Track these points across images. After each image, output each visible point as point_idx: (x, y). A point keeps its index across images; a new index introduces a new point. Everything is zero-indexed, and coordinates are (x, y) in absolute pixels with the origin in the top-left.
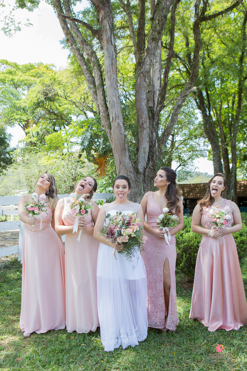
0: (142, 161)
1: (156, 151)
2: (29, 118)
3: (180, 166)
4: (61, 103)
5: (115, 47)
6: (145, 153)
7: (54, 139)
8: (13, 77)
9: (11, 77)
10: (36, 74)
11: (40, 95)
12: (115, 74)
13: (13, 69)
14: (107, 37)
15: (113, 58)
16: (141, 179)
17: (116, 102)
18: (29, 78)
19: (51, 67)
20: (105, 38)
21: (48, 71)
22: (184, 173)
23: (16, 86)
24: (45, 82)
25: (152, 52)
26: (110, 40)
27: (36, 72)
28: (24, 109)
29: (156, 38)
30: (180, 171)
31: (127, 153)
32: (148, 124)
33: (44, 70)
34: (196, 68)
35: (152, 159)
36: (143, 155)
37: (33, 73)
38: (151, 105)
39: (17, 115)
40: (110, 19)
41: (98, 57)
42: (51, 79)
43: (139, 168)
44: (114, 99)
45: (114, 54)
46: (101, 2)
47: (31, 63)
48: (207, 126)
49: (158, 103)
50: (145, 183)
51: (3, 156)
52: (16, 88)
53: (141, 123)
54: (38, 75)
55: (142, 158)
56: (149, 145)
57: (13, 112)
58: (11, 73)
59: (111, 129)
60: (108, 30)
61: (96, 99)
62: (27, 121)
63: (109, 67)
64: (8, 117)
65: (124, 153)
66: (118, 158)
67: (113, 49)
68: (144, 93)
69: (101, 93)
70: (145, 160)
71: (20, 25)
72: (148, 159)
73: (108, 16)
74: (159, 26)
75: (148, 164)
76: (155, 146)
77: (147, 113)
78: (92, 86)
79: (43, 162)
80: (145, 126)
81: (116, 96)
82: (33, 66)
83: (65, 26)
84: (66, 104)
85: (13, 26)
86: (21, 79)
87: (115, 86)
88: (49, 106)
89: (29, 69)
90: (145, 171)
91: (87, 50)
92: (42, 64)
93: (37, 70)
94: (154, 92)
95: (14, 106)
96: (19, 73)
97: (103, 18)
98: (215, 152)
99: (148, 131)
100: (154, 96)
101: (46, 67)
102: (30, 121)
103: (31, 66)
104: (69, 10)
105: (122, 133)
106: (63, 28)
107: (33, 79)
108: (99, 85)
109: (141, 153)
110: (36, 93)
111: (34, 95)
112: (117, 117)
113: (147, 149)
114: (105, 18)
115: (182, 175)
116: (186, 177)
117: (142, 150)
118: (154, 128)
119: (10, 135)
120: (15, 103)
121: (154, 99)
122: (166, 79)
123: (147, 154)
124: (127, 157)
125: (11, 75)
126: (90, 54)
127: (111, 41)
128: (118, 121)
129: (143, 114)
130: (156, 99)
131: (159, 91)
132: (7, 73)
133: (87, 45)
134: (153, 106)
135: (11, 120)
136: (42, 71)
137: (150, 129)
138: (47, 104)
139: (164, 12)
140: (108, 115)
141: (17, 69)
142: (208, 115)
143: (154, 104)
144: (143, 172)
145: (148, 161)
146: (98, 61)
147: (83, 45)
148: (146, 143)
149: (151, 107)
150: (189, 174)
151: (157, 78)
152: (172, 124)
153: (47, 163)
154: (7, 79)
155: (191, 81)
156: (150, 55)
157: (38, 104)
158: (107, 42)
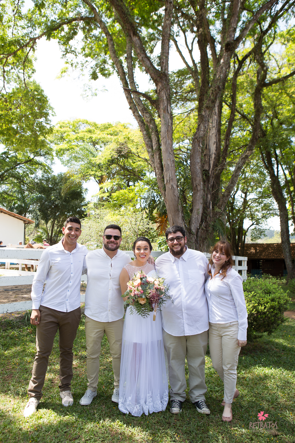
0: (195, 221)
1: (210, 212)
2: (103, 174)
3: (253, 224)
4: (135, 160)
5: (171, 114)
6: (198, 214)
7: (121, 196)
8: (91, 136)
9: (89, 135)
10: (114, 132)
11: (114, 153)
12: (170, 139)
13: (92, 128)
14: (164, 106)
15: (169, 125)
16: (194, 239)
17: (170, 165)
18: (106, 136)
19: (128, 126)
20: (162, 107)
21: (125, 130)
22: (258, 232)
23: (94, 143)
24: (119, 141)
25: (207, 119)
26: (166, 109)
27: (114, 130)
28: (98, 165)
29: (210, 107)
30: (253, 229)
31: (180, 214)
32: (202, 186)
33: (121, 128)
34: (257, 131)
35: (206, 221)
36: (196, 216)
37: (110, 131)
38: (206, 168)
39: (92, 171)
40: (167, 90)
41: (157, 123)
42: (124, 138)
43: (192, 228)
44: (169, 163)
45: (170, 121)
46: (159, 76)
47: (109, 122)
48: (275, 186)
49: (213, 166)
50: (198, 243)
51: (78, 209)
52: (94, 145)
53: (195, 185)
54: (115, 134)
55: (195, 219)
56: (203, 207)
57: (89, 168)
58: (90, 131)
59: (165, 190)
60: (165, 101)
61: (154, 162)
62: (102, 177)
63: (165, 133)
64: (84, 173)
65: (177, 214)
66: (171, 219)
67: (169, 117)
68: (199, 157)
69: (158, 156)
70: (198, 221)
71: (97, 91)
72: (201, 220)
73: (165, 88)
74: (213, 96)
75: (201, 225)
76: (209, 207)
77: (201, 176)
78: (150, 150)
79: (108, 218)
80: (199, 189)
81: (170, 160)
82: (111, 125)
83: (129, 96)
84: (139, 161)
85: (91, 92)
86: (99, 137)
87: (170, 150)
88: (123, 163)
89: (107, 127)
90: (197, 232)
91: (146, 117)
92: (120, 122)
93: (115, 128)
94: (210, 156)
95: (90, 163)
96: (98, 132)
97: (161, 90)
98: (282, 213)
99: (201, 193)
100: (209, 159)
101: (124, 126)
102: (104, 176)
103: (109, 125)
104: (132, 82)
105: (176, 194)
106: (127, 98)
107: (109, 136)
108: (156, 149)
109: (194, 214)
110: (111, 150)
111: (108, 152)
112: (171, 179)
113: (201, 211)
114: (162, 89)
115: (256, 234)
116: (260, 236)
117: (196, 212)
118: (209, 190)
119: (86, 189)
120: (91, 160)
121: (209, 162)
122: (228, 142)
123: (201, 215)
124: (180, 218)
125: (89, 133)
126: (149, 121)
127: (168, 110)
128: (172, 183)
129: (197, 176)
130: (212, 163)
131: (215, 154)
132: (86, 132)
133: (147, 113)
134: (208, 169)
135: (86, 176)
136: (119, 129)
137: (204, 191)
138: (121, 160)
139: (218, 83)
140: (163, 178)
141: (95, 128)
142: (276, 175)
143: (209, 167)
144: (195, 233)
145: (201, 222)
146: (156, 127)
147: (143, 113)
148: (200, 205)
149: (206, 171)
150: (263, 233)
151: (213, 142)
152: (232, 185)
153: (112, 219)
154: (85, 137)
155: (252, 143)
156: (204, 122)
157: (112, 161)
158: (164, 111)
